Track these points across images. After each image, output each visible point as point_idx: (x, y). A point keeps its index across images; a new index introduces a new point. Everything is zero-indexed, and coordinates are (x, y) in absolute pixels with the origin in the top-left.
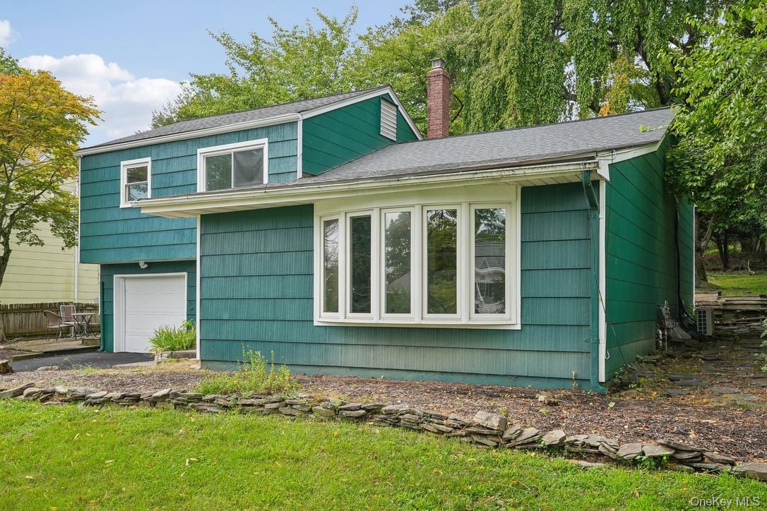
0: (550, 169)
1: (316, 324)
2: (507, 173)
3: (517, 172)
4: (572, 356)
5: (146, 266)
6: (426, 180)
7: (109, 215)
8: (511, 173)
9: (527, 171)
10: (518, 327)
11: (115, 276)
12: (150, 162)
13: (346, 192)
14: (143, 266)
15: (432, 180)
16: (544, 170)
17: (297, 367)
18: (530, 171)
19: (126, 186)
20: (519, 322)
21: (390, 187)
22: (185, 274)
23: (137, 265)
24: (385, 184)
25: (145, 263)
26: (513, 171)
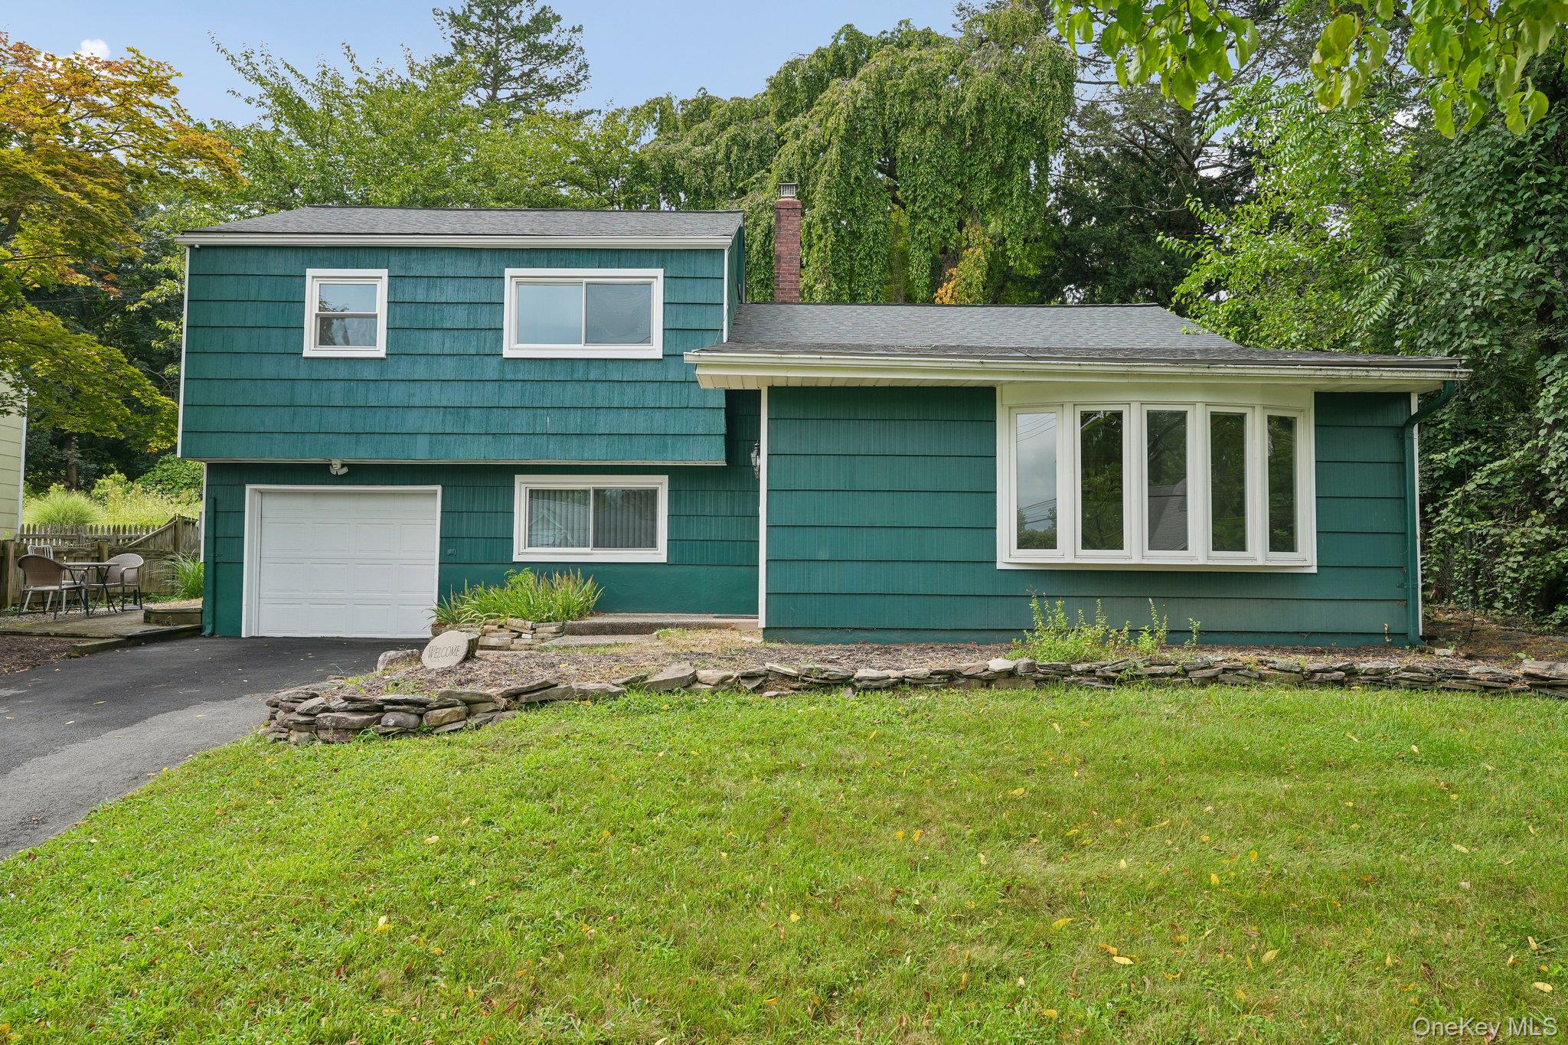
0: (1413, 374)
1: (999, 566)
2: (1359, 373)
3: (1373, 374)
4: (1382, 605)
5: (345, 470)
6: (1247, 371)
7: (269, 368)
8: (1365, 373)
9: (1385, 374)
10: (1314, 570)
11: (248, 487)
12: (386, 279)
13: (1124, 375)
14: (337, 469)
15: (1257, 371)
16: (1406, 375)
17: (963, 633)
18: (1389, 374)
19: (317, 315)
20: (1315, 563)
21: (1191, 376)
22: (439, 488)
23: (326, 467)
24: (1184, 370)
25: (343, 466)
26: (1367, 371)
